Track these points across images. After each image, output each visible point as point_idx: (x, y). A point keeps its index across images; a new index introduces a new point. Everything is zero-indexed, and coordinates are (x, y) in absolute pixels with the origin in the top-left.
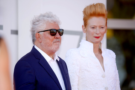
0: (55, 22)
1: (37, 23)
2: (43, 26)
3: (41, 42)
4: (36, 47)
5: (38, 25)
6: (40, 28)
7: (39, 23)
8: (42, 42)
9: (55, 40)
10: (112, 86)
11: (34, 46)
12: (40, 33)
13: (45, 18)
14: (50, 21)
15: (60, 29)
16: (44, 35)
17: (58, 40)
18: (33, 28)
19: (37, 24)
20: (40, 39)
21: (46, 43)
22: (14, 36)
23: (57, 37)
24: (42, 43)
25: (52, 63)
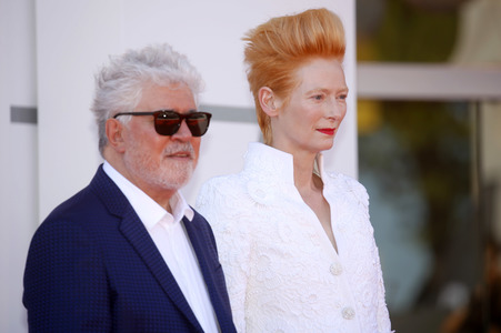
0: (174, 83)
1: (112, 83)
2: (131, 97)
3: (123, 153)
5: (114, 92)
6: (122, 103)
7: (118, 85)
8: (127, 153)
9: (172, 147)
10: (367, 305)
11: (101, 166)
12: (122, 118)
13: (141, 68)
14: (155, 78)
16: (135, 126)
18: (97, 102)
19: (112, 89)
20: (122, 141)
21: (139, 156)
22: (23, 129)
23: (182, 137)
24: (127, 157)
25: (167, 226)
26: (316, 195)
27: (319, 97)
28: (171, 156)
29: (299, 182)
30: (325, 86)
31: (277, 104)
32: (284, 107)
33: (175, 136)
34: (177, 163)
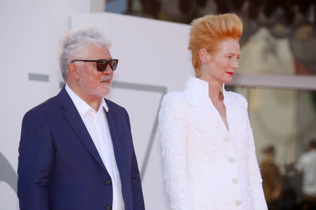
0: (104, 46)
2: (83, 53)
3: (78, 80)
4: (68, 89)
5: (74, 51)
7: (76, 47)
8: (81, 80)
9: (103, 78)
10: (242, 156)
12: (77, 63)
13: (88, 39)
15: (113, 58)
16: (85, 67)
17: (108, 77)
18: (64, 54)
20: (77, 74)
23: (108, 72)
24: (81, 82)
26: (220, 102)
27: (230, 57)
28: (103, 82)
29: (211, 96)
30: (233, 52)
31: (209, 57)
32: (212, 60)
33: (105, 72)
34: (105, 85)
